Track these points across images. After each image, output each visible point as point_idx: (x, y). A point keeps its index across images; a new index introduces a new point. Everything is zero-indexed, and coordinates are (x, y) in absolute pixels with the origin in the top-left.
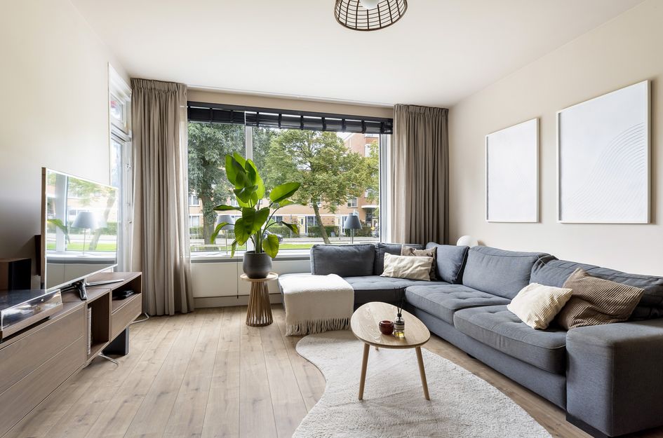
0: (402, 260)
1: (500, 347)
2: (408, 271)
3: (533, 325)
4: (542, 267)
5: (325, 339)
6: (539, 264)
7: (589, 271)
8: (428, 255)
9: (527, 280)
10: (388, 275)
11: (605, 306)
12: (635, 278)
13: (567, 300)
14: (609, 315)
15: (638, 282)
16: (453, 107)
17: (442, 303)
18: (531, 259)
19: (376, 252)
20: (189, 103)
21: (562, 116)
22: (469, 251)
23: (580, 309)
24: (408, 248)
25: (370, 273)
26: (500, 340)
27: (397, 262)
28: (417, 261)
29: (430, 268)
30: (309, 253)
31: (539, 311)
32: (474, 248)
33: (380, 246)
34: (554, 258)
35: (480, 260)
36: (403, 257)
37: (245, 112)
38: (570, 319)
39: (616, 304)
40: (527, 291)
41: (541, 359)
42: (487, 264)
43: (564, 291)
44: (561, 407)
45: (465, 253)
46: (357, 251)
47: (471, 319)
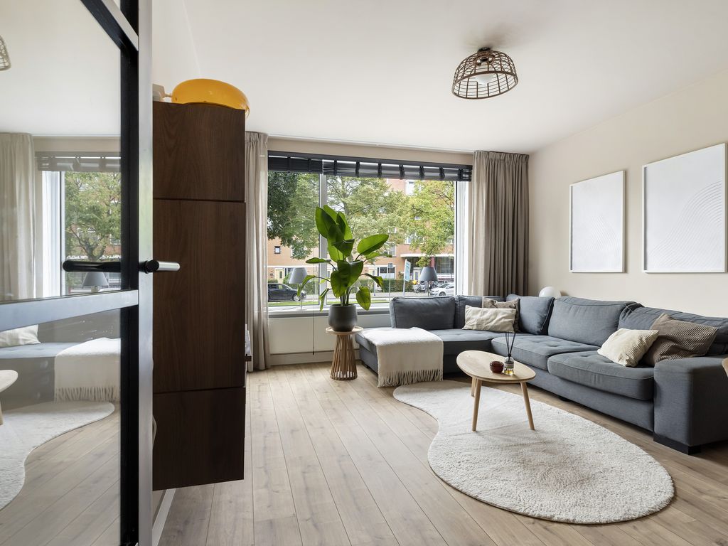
0: (485, 312)
1: (595, 383)
2: (493, 323)
3: (624, 363)
4: (629, 314)
5: (418, 389)
6: (626, 311)
7: (672, 315)
8: (510, 307)
9: (615, 327)
10: (470, 327)
11: (687, 343)
12: (712, 320)
13: (654, 340)
14: (690, 351)
15: (715, 323)
16: (534, 153)
17: (534, 351)
18: (619, 307)
19: (456, 304)
20: (270, 152)
21: (648, 170)
22: (555, 302)
23: (665, 347)
24: (489, 300)
25: (451, 326)
26: (595, 378)
27: (479, 314)
28: (500, 314)
29: (513, 319)
30: (388, 307)
31: (630, 351)
32: (559, 299)
33: (461, 299)
34: (640, 306)
35: (567, 310)
36: (486, 309)
37: (323, 160)
38: (656, 356)
39: (695, 341)
40: (617, 335)
41: (632, 390)
42: (575, 314)
43: (650, 333)
44: (649, 429)
45: (551, 304)
46: (438, 304)
47: (566, 362)
